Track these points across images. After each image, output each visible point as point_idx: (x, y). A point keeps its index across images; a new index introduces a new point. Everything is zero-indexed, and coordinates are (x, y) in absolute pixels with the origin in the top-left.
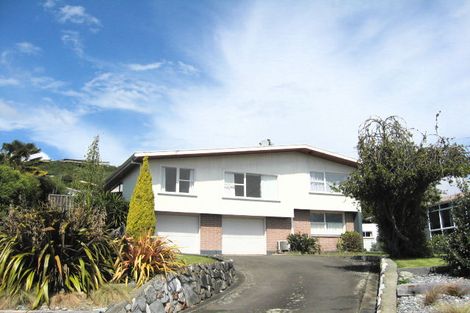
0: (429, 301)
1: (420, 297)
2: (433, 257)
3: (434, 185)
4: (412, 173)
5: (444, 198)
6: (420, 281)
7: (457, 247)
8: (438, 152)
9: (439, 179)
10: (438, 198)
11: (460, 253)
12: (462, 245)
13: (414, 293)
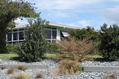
0: (10, 72)
1: (6, 70)
2: (9, 53)
3: (14, 20)
4: (5, 13)
5: (17, 27)
6: (5, 63)
7: (24, 48)
8: (19, 4)
9: (17, 17)
10: (15, 26)
11: (25, 51)
12: (26, 48)
13: (3, 68)
